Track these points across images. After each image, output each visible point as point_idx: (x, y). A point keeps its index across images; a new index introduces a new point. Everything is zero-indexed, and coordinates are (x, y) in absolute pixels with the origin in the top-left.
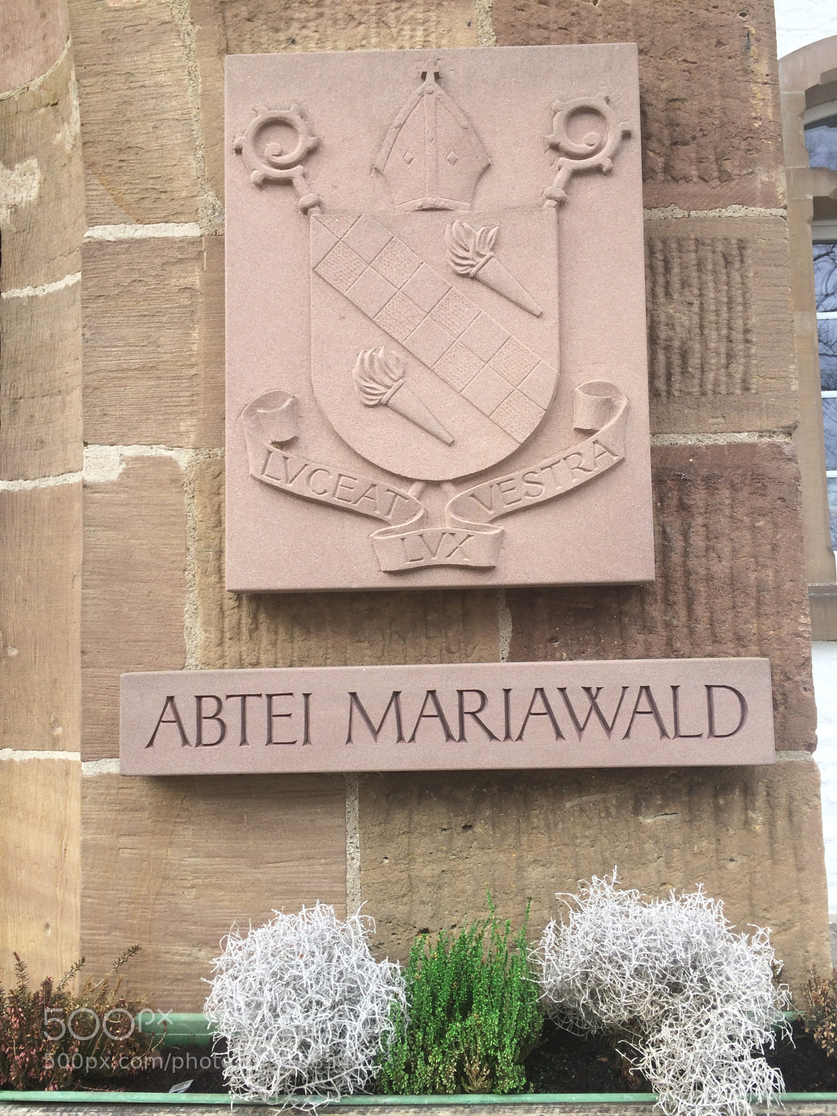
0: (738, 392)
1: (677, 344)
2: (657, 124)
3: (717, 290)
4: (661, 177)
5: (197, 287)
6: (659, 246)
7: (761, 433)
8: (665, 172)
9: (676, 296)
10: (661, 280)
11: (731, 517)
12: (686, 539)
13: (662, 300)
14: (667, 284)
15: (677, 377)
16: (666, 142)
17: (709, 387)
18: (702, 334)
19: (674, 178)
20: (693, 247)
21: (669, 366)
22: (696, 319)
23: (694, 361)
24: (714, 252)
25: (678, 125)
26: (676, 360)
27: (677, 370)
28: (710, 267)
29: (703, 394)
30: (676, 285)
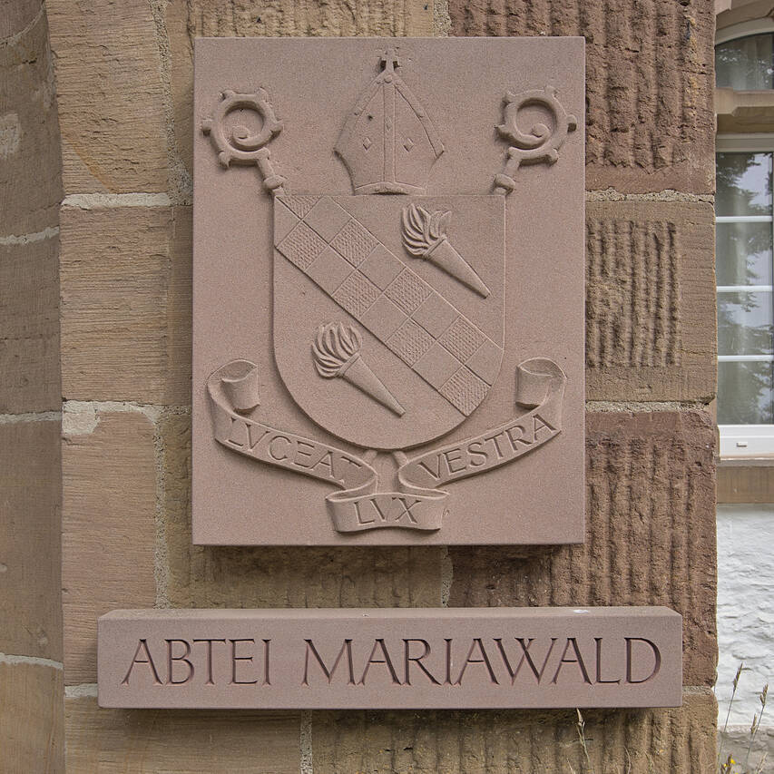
0: (663, 364)
1: (610, 318)
2: (599, 111)
3: (647, 270)
4: (600, 161)
5: (167, 255)
6: (597, 227)
7: (683, 403)
8: (605, 157)
9: (611, 274)
10: (598, 259)
11: (653, 479)
12: (612, 498)
13: (598, 278)
14: (604, 263)
15: (609, 349)
16: (607, 128)
17: (638, 359)
18: (633, 311)
19: (612, 163)
20: (627, 230)
21: (602, 339)
22: (628, 295)
23: (625, 336)
24: (646, 234)
25: (618, 113)
26: (609, 333)
27: (609, 344)
28: (642, 248)
29: (632, 366)
30: (611, 265)
